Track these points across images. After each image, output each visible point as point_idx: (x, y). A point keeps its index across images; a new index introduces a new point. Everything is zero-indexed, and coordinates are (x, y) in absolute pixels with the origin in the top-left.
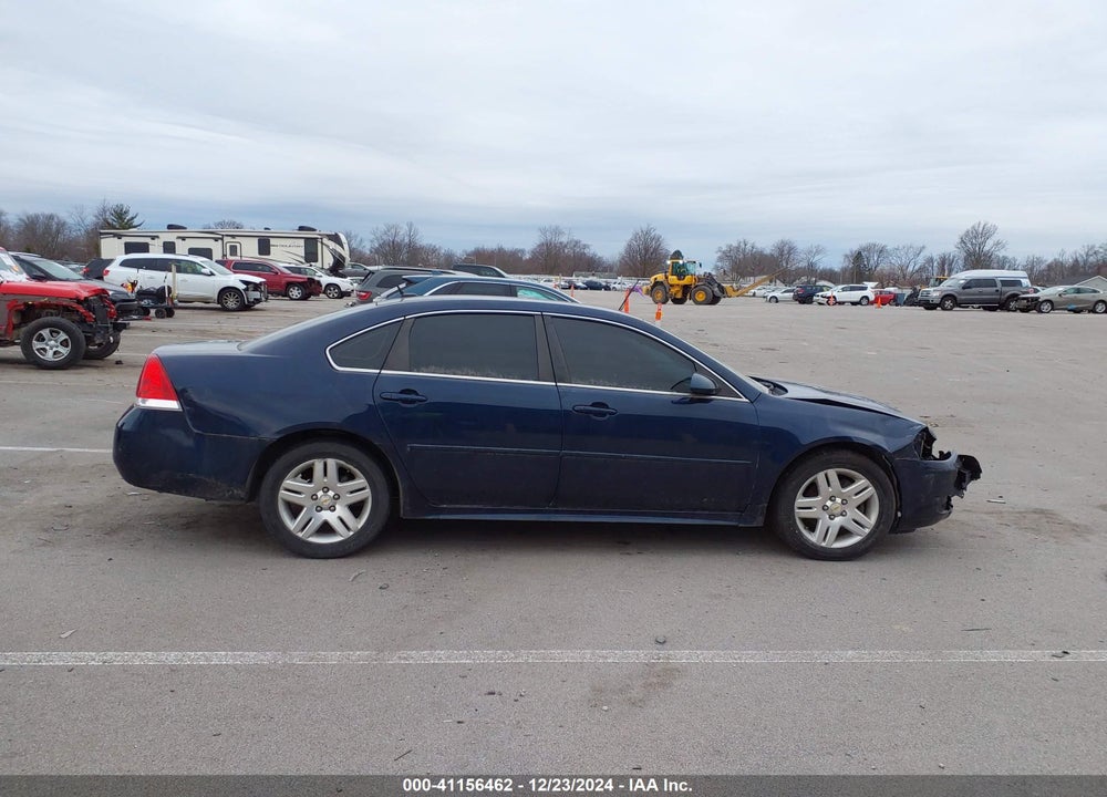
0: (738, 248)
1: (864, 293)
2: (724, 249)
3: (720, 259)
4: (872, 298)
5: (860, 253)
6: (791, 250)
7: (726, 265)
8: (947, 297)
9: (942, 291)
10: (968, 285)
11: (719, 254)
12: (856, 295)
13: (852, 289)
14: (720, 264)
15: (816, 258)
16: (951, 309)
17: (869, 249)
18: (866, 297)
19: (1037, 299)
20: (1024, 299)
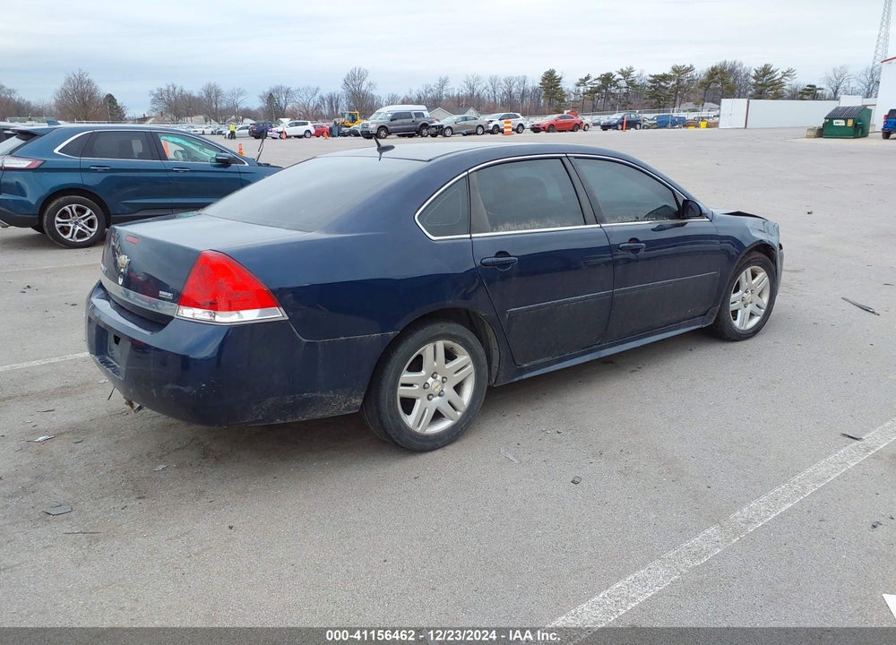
0: (168, 91)
1: (306, 128)
2: (156, 92)
3: (154, 102)
4: (313, 131)
5: (271, 94)
6: (218, 93)
7: (161, 106)
8: (382, 128)
9: (377, 123)
10: (395, 117)
11: (153, 97)
12: (301, 130)
13: (297, 124)
14: (155, 106)
15: (240, 99)
16: (385, 138)
17: (278, 90)
18: (309, 131)
19: (442, 126)
20: (433, 127)
